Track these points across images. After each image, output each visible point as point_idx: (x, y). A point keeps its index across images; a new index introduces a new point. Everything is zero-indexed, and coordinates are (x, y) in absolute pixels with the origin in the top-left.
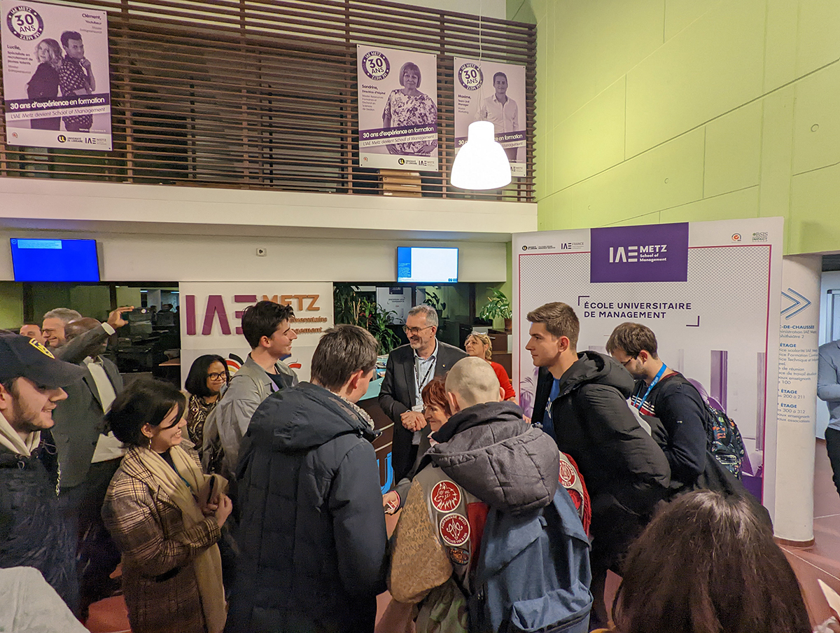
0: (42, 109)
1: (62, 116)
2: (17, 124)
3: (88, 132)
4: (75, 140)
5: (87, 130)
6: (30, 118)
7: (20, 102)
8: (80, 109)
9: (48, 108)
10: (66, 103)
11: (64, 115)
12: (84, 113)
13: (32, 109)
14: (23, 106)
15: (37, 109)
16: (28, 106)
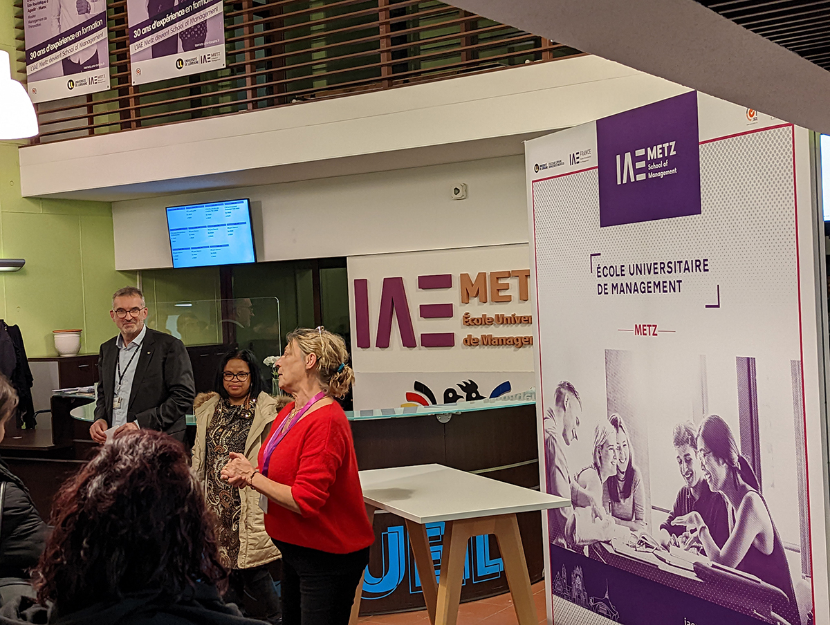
0: (162, 28)
1: (179, 32)
2: (141, 56)
3: (203, 47)
4: (193, 62)
5: (202, 44)
6: (151, 45)
7: (141, 26)
8: (194, 16)
9: (167, 25)
10: (182, 12)
11: (181, 30)
12: (199, 21)
13: (153, 32)
14: (145, 30)
15: (158, 29)
16: (148, 29)
